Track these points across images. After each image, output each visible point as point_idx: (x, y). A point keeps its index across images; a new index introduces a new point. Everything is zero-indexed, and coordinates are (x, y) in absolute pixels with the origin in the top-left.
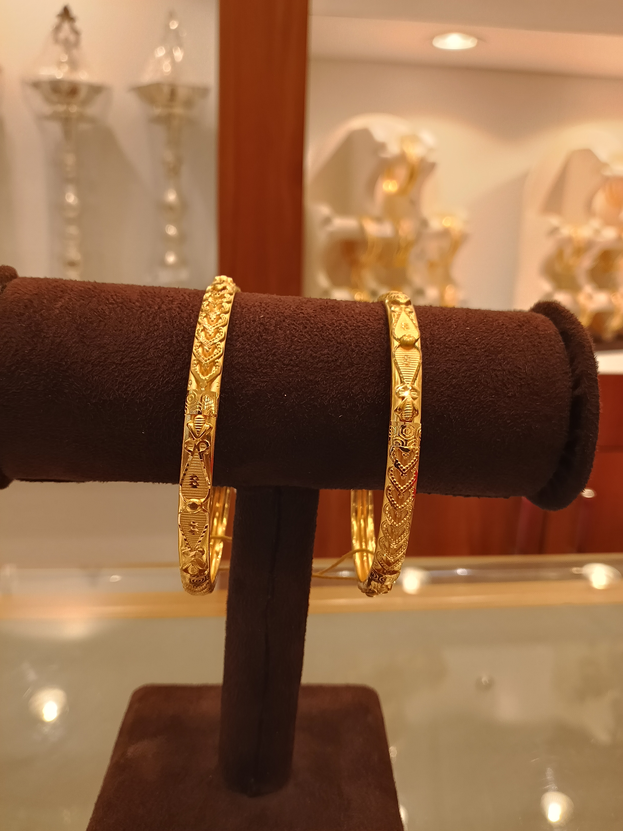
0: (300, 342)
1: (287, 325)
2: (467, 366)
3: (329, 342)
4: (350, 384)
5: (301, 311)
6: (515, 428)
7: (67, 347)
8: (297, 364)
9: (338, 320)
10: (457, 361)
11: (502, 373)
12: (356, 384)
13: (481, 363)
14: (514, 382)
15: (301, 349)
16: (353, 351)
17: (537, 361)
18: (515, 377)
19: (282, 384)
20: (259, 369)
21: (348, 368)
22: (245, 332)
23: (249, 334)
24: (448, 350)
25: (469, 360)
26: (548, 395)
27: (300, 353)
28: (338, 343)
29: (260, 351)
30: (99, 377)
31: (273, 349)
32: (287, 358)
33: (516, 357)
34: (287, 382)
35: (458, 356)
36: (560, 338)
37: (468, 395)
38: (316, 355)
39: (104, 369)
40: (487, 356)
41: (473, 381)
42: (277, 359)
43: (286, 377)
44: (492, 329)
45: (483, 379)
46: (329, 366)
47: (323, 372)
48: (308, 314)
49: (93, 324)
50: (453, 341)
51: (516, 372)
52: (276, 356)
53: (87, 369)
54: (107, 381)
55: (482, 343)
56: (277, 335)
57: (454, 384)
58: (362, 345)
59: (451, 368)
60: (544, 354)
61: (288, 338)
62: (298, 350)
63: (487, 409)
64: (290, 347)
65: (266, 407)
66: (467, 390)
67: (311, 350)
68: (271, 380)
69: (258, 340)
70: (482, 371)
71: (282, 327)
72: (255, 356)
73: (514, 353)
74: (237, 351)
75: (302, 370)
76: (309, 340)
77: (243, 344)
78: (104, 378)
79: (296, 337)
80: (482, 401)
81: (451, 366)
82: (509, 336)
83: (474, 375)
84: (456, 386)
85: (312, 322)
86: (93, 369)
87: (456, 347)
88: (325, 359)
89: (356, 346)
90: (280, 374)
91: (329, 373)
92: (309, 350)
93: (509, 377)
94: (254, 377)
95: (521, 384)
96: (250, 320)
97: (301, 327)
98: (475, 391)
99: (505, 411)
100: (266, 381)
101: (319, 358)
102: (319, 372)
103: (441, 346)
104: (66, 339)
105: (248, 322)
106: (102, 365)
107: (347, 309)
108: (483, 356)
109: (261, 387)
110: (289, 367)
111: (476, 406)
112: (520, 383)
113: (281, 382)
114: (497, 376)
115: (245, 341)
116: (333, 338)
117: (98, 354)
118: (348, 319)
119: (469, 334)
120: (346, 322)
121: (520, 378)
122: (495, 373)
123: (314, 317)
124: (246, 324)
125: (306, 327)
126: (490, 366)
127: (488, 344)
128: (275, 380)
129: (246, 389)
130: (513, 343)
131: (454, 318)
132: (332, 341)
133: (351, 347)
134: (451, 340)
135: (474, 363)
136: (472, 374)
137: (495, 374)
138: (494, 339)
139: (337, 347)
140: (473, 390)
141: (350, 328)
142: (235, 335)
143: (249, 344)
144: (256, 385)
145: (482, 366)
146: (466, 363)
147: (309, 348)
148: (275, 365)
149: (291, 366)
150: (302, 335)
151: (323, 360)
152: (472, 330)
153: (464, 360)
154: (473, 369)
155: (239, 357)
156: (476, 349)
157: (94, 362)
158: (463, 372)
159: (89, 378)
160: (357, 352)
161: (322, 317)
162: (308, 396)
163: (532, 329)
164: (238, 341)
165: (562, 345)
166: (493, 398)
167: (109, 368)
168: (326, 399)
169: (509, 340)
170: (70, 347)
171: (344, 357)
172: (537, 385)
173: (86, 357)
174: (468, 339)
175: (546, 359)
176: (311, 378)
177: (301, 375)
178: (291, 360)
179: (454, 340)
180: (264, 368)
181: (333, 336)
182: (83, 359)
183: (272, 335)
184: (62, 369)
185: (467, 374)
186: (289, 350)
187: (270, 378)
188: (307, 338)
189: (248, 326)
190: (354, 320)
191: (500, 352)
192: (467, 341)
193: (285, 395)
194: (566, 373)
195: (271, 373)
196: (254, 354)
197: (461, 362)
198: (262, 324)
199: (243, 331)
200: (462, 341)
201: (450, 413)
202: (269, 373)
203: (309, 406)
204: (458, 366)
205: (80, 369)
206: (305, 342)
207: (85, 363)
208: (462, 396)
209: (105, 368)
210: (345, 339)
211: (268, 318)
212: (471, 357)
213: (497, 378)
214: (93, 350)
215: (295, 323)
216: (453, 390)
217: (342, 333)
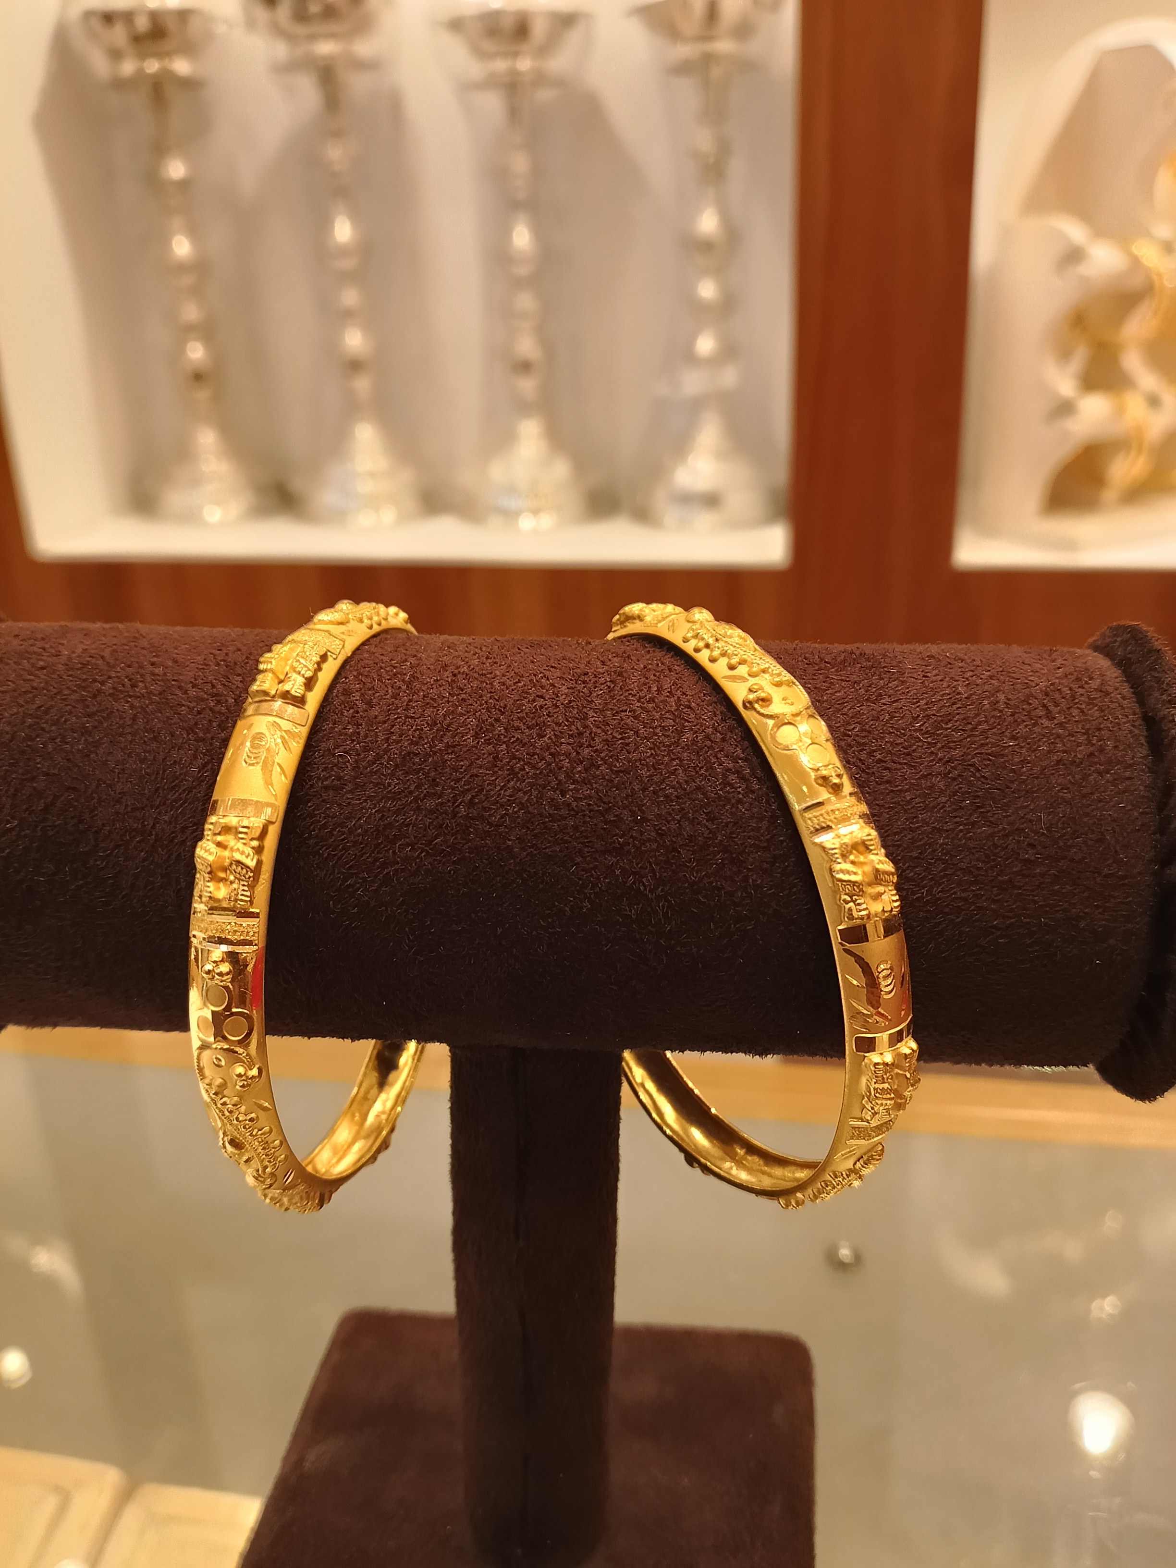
1: (503, 732)
14: (1015, 852)
32: (497, 809)
63: (952, 917)
97: (534, 732)
98: (923, 879)
99: (996, 919)
140: (920, 874)
158: (896, 834)
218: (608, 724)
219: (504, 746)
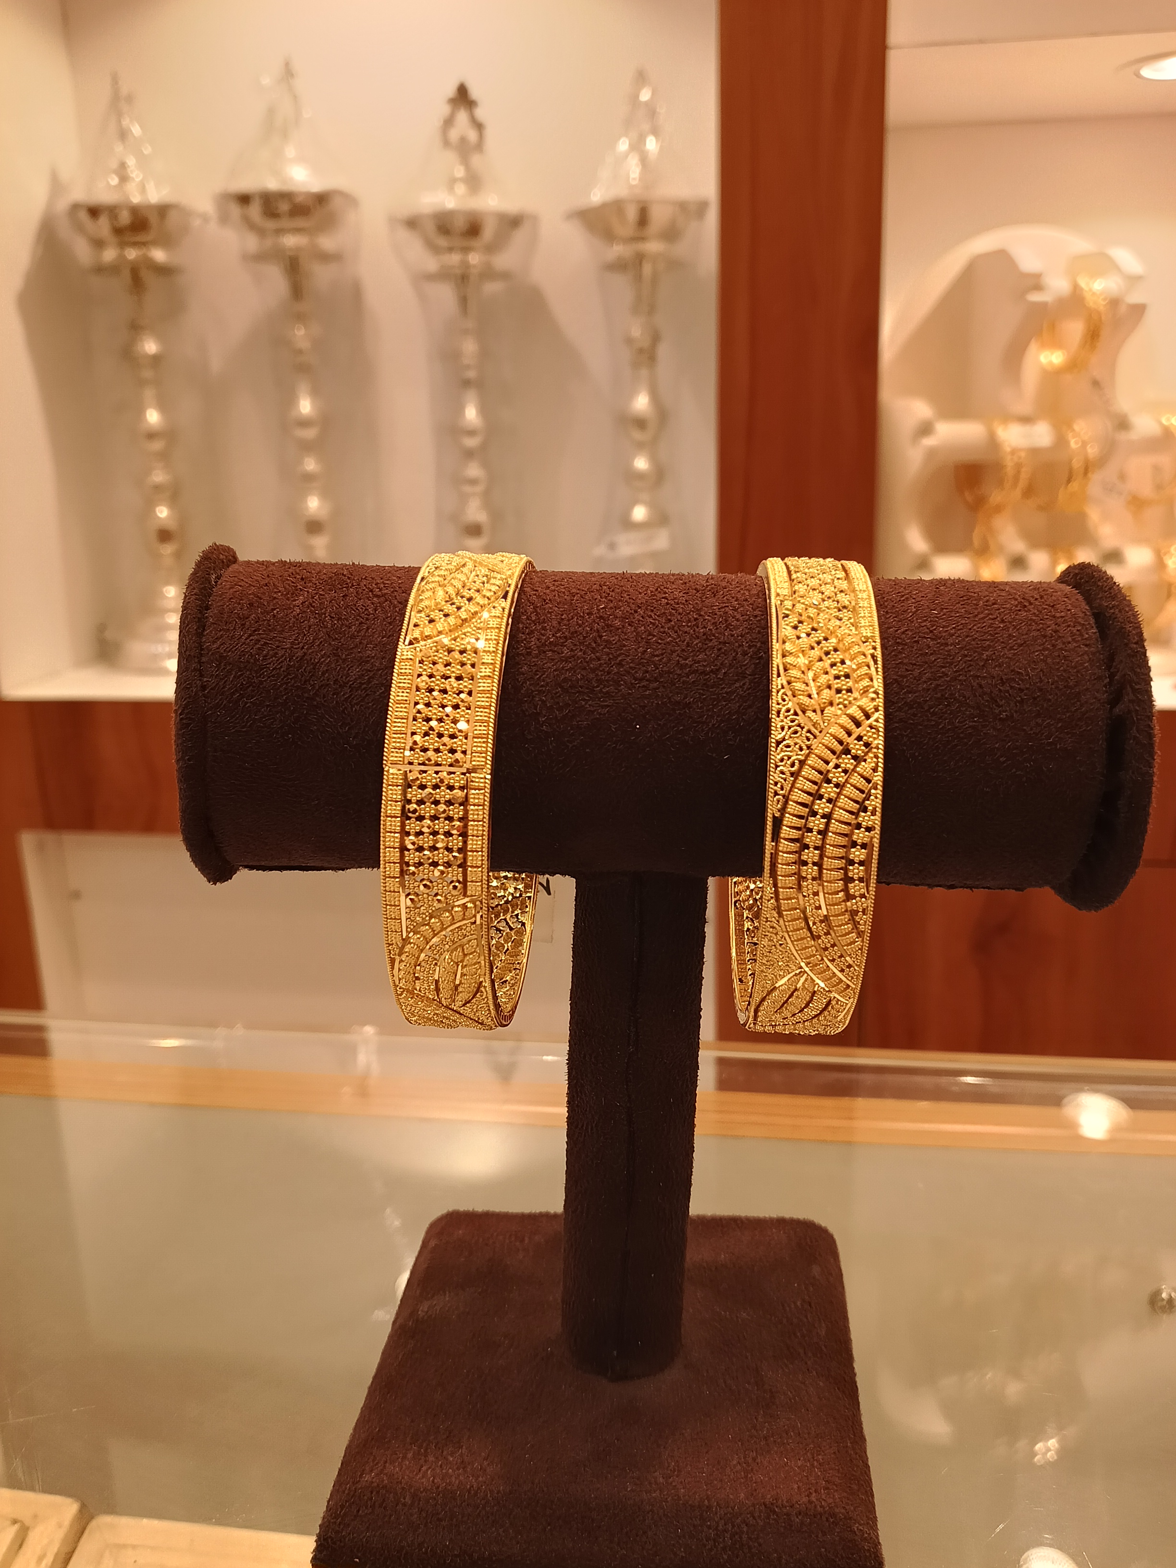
0: (660, 644)
1: (641, 619)
2: (931, 673)
3: (707, 642)
4: (739, 707)
5: (664, 596)
6: (1014, 770)
7: (313, 663)
8: (655, 678)
9: (722, 608)
10: (915, 664)
11: (990, 682)
12: (750, 707)
13: (955, 666)
14: (1010, 695)
15: (662, 654)
16: (745, 654)
17: (1049, 660)
18: (1012, 687)
19: (633, 709)
20: (597, 687)
21: (736, 681)
22: (576, 632)
23: (581, 634)
24: (900, 648)
25: (935, 663)
26: (1068, 715)
27: (660, 660)
28: (720, 642)
29: (599, 660)
30: (362, 705)
31: (619, 655)
32: (640, 668)
33: (1014, 654)
34: (640, 706)
35: (918, 657)
36: (1092, 621)
37: (933, 719)
38: (687, 662)
39: (367, 695)
40: (966, 656)
41: (942, 695)
42: (625, 671)
43: (638, 698)
44: (976, 612)
45: (959, 692)
46: (707, 679)
47: (698, 689)
48: (675, 599)
49: (350, 628)
50: (910, 633)
51: (1014, 680)
52: (623, 666)
53: (344, 695)
54: (372, 711)
55: (957, 635)
56: (626, 634)
57: (911, 701)
58: (759, 645)
59: (906, 677)
60: (1062, 649)
61: (642, 638)
62: (657, 656)
63: (965, 741)
64: (645, 651)
65: (609, 745)
66: (932, 710)
67: (678, 655)
68: (616, 703)
69: (595, 643)
70: (956, 679)
71: (632, 622)
72: (591, 668)
73: (1011, 648)
74: (563, 661)
75: (664, 687)
76: (675, 639)
77: (572, 650)
78: (369, 708)
79: (654, 636)
80: (957, 727)
81: (903, 673)
82: (1003, 621)
83: (942, 686)
84: (914, 704)
85: (681, 610)
86: (351, 695)
87: (915, 642)
88: (699, 668)
89: (750, 647)
90: (629, 694)
91: (708, 691)
92: (675, 655)
93: (1001, 688)
94: (589, 700)
95: (1022, 700)
96: (583, 613)
97: (663, 620)
98: (946, 713)
99: (997, 743)
100: (608, 706)
101: (691, 666)
102: (690, 688)
103: (889, 641)
104: (311, 651)
105: (580, 616)
106: (364, 689)
107: (738, 589)
108: (960, 654)
109: (600, 714)
110: (645, 683)
111: (947, 735)
112: (1020, 697)
113: (631, 706)
114: (981, 686)
115: (575, 645)
116: (714, 636)
117: (358, 672)
118: (738, 604)
119: (936, 621)
120: (736, 610)
121: (1020, 689)
122: (977, 681)
123: (683, 604)
124: (577, 619)
125: (670, 621)
126: (970, 671)
127: (967, 636)
128: (621, 703)
129: (578, 719)
130: (1010, 632)
131: (914, 597)
132: (711, 640)
133: (741, 648)
134: (906, 630)
135: (943, 667)
136: (939, 685)
137: (978, 684)
138: (978, 628)
139: (719, 650)
141: (741, 618)
142: (560, 637)
143: (581, 650)
144: (593, 712)
145: (956, 671)
146: (931, 668)
147: (675, 651)
148: (622, 680)
149: (647, 680)
150: (664, 632)
151: (697, 670)
152: (942, 613)
153: (926, 663)
154: (941, 677)
155: (567, 670)
156: (947, 644)
157: (353, 684)
158: (925, 682)
159: (346, 708)
160: (751, 656)
161: (697, 603)
162: (674, 727)
163: (1045, 609)
164: (565, 646)
165: (1095, 633)
166: (975, 722)
167: (375, 692)
168: (703, 730)
169: (1006, 629)
170: (318, 662)
171: (730, 664)
172: (1050, 700)
173: (342, 677)
174: (935, 629)
175: (1064, 656)
176: (678, 698)
177: (662, 695)
178: (647, 672)
179: (912, 630)
180: (605, 686)
181: (714, 632)
182: (337, 680)
183: (616, 635)
184: (306, 695)
185: (931, 684)
186: (643, 657)
187: (613, 700)
188: (672, 637)
189: (580, 622)
190: (748, 605)
191: (985, 649)
192: (931, 632)
193: (638, 726)
194: (1099, 678)
195: (616, 693)
196: (589, 666)
197: (921, 666)
198: (601, 617)
199: (572, 630)
200: (924, 633)
201: (905, 748)
202: (613, 692)
203: (675, 741)
204: (916, 672)
205: (333, 694)
206: (668, 643)
207: (340, 686)
208: (923, 721)
209: (368, 692)
210: (732, 635)
211: (611, 608)
212: (939, 658)
213: (981, 690)
214: (352, 667)
215: (653, 615)
216: (908, 710)
217: (727, 627)
218: (716, 614)
219: (643, 628)
